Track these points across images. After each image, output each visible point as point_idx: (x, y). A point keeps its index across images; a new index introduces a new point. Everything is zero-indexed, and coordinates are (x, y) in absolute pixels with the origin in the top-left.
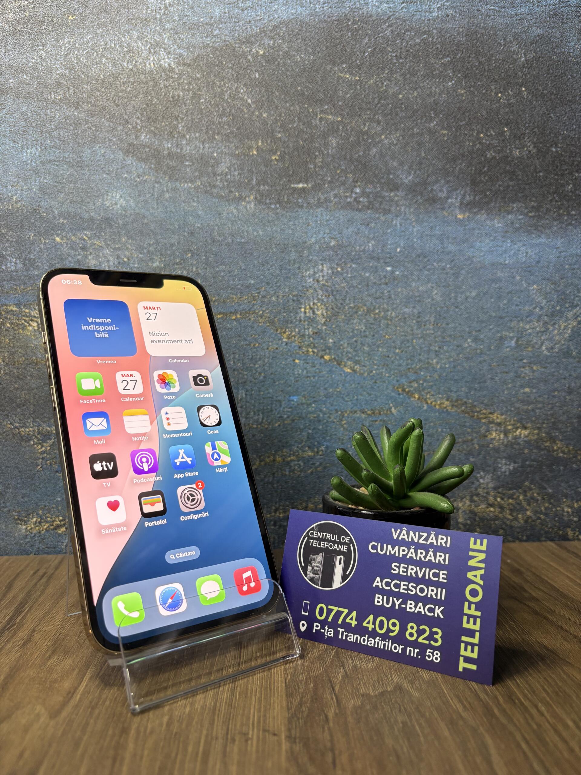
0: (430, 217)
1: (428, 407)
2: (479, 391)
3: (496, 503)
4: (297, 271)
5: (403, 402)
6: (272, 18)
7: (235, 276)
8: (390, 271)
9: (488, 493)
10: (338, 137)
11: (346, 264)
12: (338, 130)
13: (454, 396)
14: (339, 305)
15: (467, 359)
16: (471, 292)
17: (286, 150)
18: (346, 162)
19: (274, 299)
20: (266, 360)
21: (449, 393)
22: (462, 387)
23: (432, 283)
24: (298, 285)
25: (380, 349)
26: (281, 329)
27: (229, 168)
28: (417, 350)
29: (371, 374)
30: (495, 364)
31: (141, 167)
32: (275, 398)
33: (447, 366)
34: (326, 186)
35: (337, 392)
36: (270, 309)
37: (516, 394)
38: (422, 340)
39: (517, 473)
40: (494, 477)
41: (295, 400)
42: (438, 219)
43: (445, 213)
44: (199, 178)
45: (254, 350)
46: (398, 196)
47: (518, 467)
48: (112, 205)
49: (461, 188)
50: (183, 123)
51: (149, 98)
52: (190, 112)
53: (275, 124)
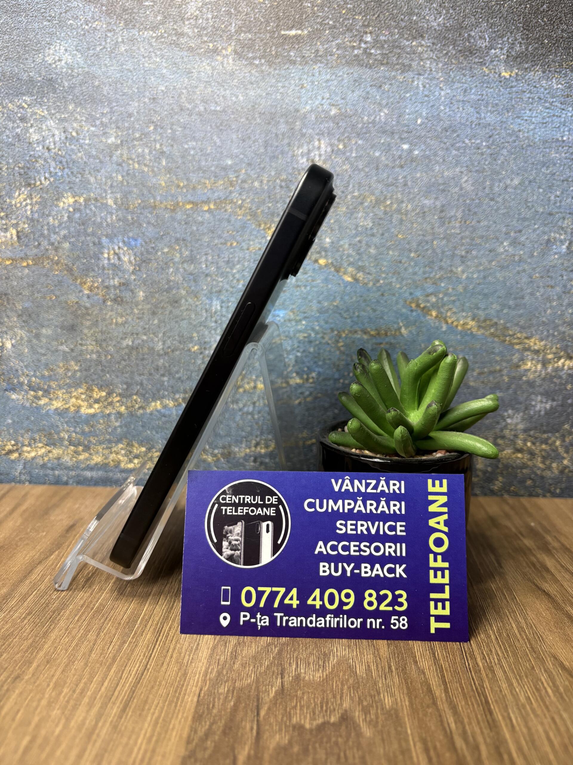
0: (465, 75)
1: (448, 328)
2: (514, 309)
3: (525, 448)
4: (286, 149)
5: (416, 321)
7: (208, 154)
8: (406, 151)
9: (516, 436)
11: (349, 139)
13: (482, 314)
14: (340, 193)
15: (502, 267)
16: (512, 180)
19: (256, 184)
20: (246, 264)
21: (476, 311)
22: (492, 303)
23: (462, 167)
25: (391, 253)
26: (265, 224)
27: (201, 9)
28: (437, 254)
29: (378, 285)
30: (537, 275)
31: (90, 10)
33: (475, 276)
34: (327, 32)
35: (334, 306)
36: (252, 197)
37: (562, 315)
38: (444, 242)
39: (555, 413)
40: (526, 416)
41: (282, 315)
42: (475, 78)
43: (485, 69)
44: (163, 23)
45: (232, 250)
46: (422, 46)
47: (557, 406)
48: (55, 62)
49: (509, 34)
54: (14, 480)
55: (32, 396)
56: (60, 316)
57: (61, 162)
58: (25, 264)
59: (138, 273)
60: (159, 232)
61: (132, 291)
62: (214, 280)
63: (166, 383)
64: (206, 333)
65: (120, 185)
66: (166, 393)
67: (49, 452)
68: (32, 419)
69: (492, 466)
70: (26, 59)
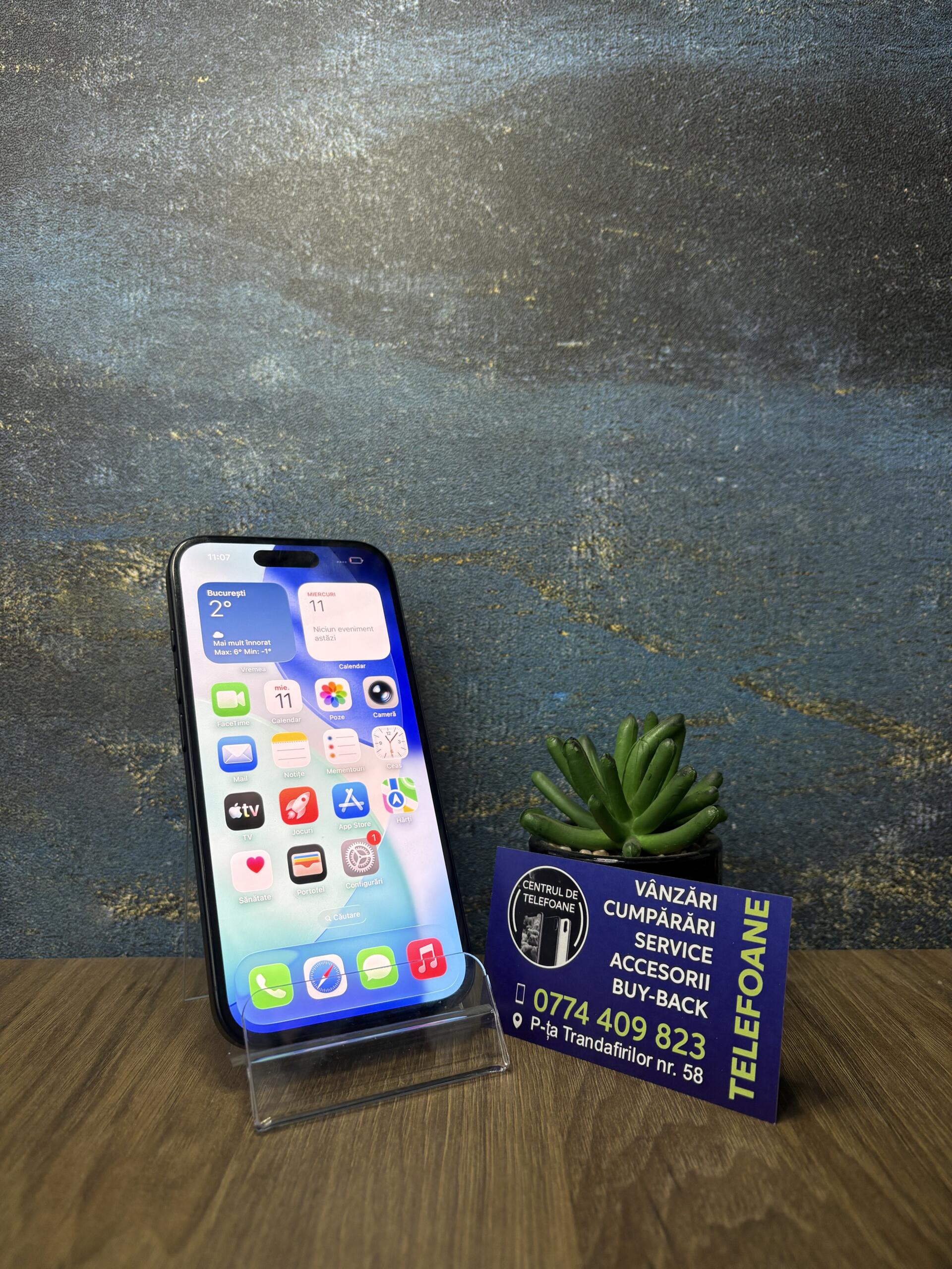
0: (790, 394)
1: (790, 713)
2: (876, 686)
3: (908, 878)
4: (565, 485)
5: (746, 705)
6: (525, 73)
7: (463, 493)
8: (722, 484)
9: (892, 861)
10: (636, 264)
11: (647, 472)
12: (633, 253)
13: (834, 693)
14: (636, 540)
15: (856, 630)
16: (859, 519)
17: (549, 285)
18: (648, 305)
19: (527, 530)
20: (513, 633)
21: (825, 690)
22: (846, 678)
23: (795, 503)
24: (567, 507)
25: (708, 615)
26: (539, 580)
27: (454, 317)
28: (769, 616)
29: (692, 656)
30: (903, 639)
31: (311, 316)
32: (527, 695)
33: (821, 643)
35: (634, 685)
36: (520, 547)
37: (940, 691)
38: (777, 599)
39: (945, 827)
40: (905, 833)
41: (563, 700)
42: (802, 397)
43: (814, 386)
44: (405, 334)
45: (494, 615)
46: (735, 359)
47: (946, 815)
48: (263, 379)
49: (841, 345)
50: (380, 246)
51: (326, 206)
52: (391, 228)
53: (530, 243)
54: (169, 953)
57: (264, 504)
62: (470, 654)
64: (458, 727)
65: (343, 532)
69: (866, 907)
70: (225, 375)
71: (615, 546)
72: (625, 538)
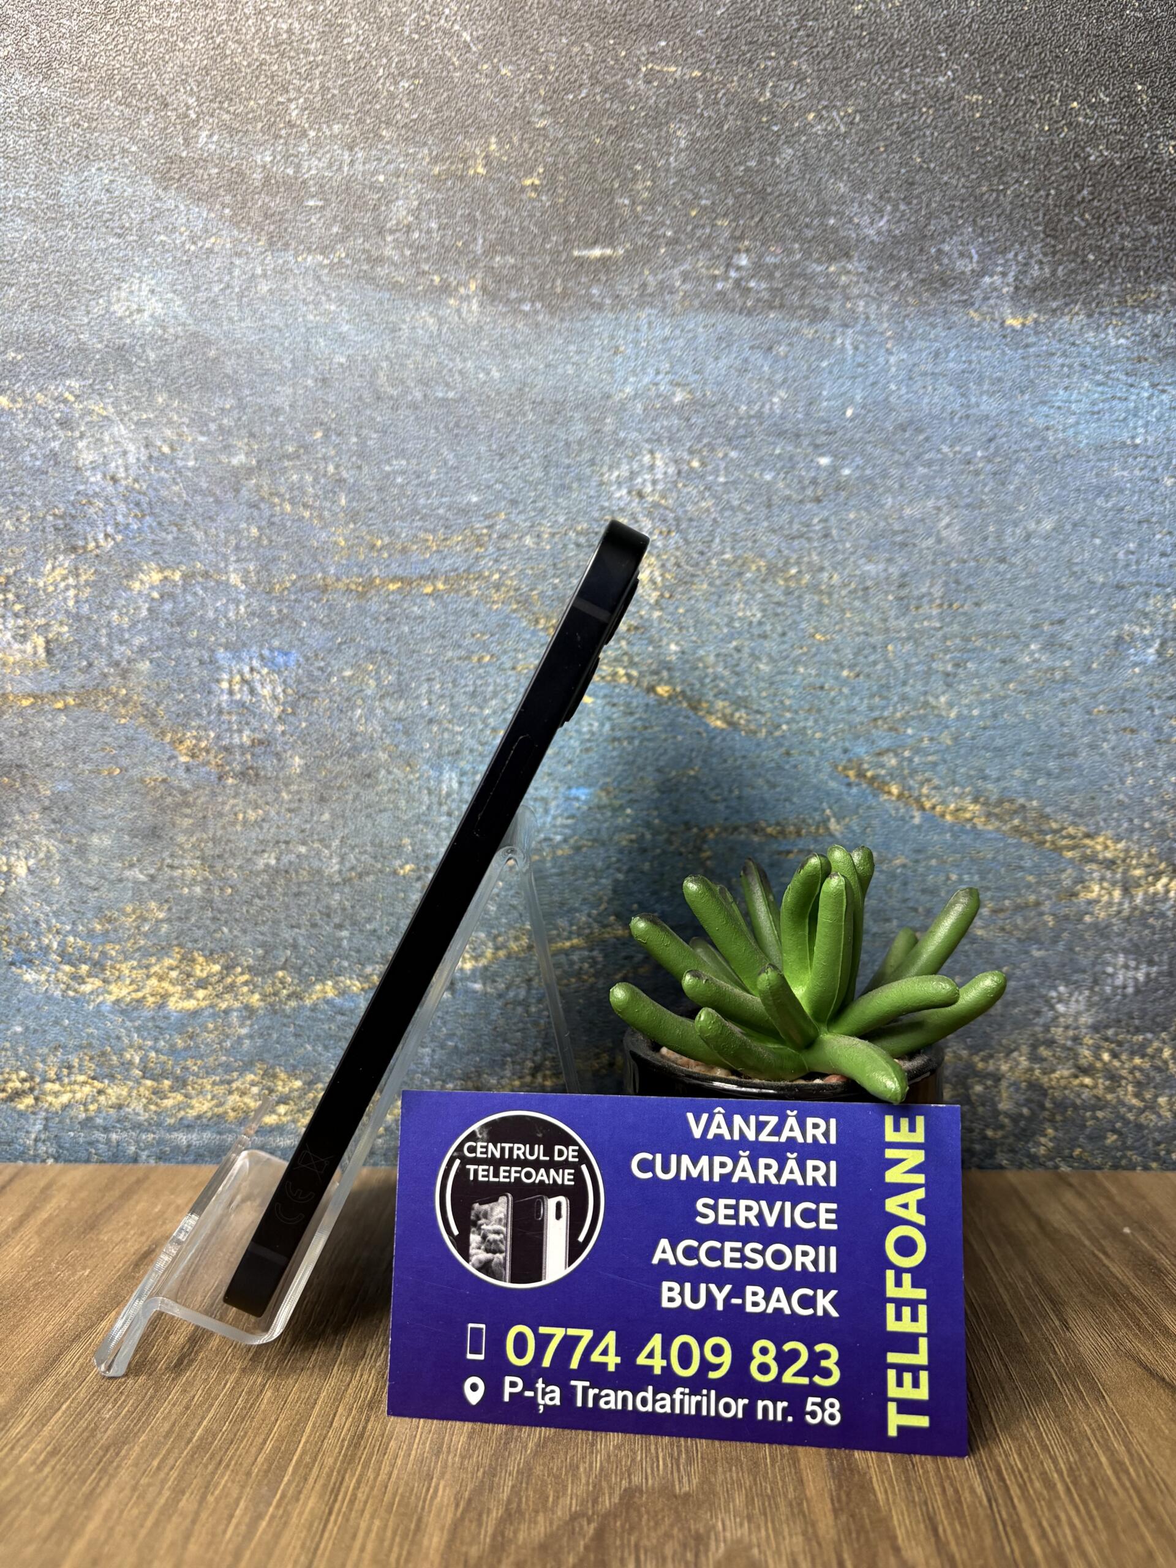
0: (934, 326)
1: (926, 819)
2: (1058, 778)
3: (1099, 1065)
4: (588, 470)
5: (858, 806)
7: (431, 484)
8: (826, 469)
9: (1076, 1039)
10: (695, 123)
11: (712, 449)
12: (692, 104)
13: (992, 790)
14: (695, 556)
15: (1030, 694)
16: (1038, 522)
17: (560, 159)
18: (715, 188)
19: (528, 541)
21: (980, 784)
22: (1013, 767)
23: (938, 498)
24: (590, 504)
25: (801, 670)
26: (548, 618)
27: (416, 213)
28: (896, 671)
29: (777, 733)
30: (1101, 708)
31: (200, 215)
33: (975, 712)
34: (663, 251)
35: (690, 777)
36: (519, 567)
37: (1157, 787)
38: (909, 646)
39: (1157, 990)
40: (1096, 998)
41: (583, 798)
42: (953, 331)
43: (972, 313)
44: (342, 241)
45: (481, 671)
46: (849, 272)
47: (1160, 973)
48: (131, 314)
49: (1017, 246)
50: (301, 100)
51: (218, 40)
52: (317, 72)
53: (531, 92)
54: (22, 1155)
55: (66, 974)
56: (127, 807)
57: (138, 504)
58: (60, 705)
59: (291, 719)
60: (335, 637)
61: (277, 755)
62: (447, 729)
63: (345, 942)
64: (430, 837)
65: (254, 546)
66: (346, 964)
67: (100, 1092)
68: (67, 1022)
69: (1032, 1105)
70: (74, 308)
71: (663, 566)
72: (678, 553)
